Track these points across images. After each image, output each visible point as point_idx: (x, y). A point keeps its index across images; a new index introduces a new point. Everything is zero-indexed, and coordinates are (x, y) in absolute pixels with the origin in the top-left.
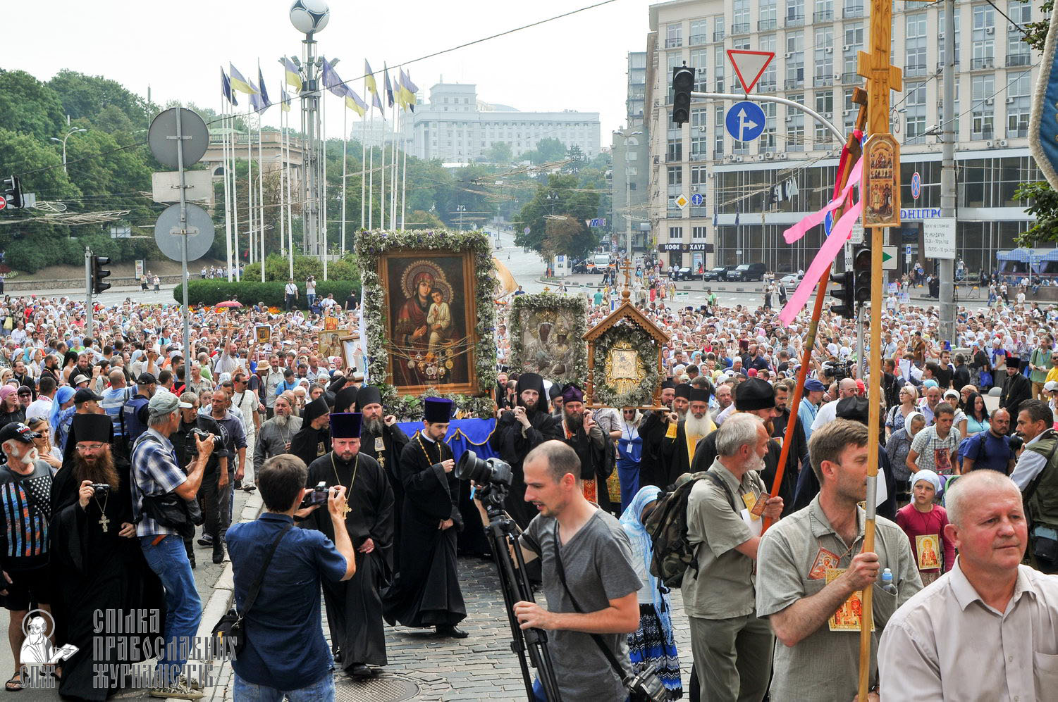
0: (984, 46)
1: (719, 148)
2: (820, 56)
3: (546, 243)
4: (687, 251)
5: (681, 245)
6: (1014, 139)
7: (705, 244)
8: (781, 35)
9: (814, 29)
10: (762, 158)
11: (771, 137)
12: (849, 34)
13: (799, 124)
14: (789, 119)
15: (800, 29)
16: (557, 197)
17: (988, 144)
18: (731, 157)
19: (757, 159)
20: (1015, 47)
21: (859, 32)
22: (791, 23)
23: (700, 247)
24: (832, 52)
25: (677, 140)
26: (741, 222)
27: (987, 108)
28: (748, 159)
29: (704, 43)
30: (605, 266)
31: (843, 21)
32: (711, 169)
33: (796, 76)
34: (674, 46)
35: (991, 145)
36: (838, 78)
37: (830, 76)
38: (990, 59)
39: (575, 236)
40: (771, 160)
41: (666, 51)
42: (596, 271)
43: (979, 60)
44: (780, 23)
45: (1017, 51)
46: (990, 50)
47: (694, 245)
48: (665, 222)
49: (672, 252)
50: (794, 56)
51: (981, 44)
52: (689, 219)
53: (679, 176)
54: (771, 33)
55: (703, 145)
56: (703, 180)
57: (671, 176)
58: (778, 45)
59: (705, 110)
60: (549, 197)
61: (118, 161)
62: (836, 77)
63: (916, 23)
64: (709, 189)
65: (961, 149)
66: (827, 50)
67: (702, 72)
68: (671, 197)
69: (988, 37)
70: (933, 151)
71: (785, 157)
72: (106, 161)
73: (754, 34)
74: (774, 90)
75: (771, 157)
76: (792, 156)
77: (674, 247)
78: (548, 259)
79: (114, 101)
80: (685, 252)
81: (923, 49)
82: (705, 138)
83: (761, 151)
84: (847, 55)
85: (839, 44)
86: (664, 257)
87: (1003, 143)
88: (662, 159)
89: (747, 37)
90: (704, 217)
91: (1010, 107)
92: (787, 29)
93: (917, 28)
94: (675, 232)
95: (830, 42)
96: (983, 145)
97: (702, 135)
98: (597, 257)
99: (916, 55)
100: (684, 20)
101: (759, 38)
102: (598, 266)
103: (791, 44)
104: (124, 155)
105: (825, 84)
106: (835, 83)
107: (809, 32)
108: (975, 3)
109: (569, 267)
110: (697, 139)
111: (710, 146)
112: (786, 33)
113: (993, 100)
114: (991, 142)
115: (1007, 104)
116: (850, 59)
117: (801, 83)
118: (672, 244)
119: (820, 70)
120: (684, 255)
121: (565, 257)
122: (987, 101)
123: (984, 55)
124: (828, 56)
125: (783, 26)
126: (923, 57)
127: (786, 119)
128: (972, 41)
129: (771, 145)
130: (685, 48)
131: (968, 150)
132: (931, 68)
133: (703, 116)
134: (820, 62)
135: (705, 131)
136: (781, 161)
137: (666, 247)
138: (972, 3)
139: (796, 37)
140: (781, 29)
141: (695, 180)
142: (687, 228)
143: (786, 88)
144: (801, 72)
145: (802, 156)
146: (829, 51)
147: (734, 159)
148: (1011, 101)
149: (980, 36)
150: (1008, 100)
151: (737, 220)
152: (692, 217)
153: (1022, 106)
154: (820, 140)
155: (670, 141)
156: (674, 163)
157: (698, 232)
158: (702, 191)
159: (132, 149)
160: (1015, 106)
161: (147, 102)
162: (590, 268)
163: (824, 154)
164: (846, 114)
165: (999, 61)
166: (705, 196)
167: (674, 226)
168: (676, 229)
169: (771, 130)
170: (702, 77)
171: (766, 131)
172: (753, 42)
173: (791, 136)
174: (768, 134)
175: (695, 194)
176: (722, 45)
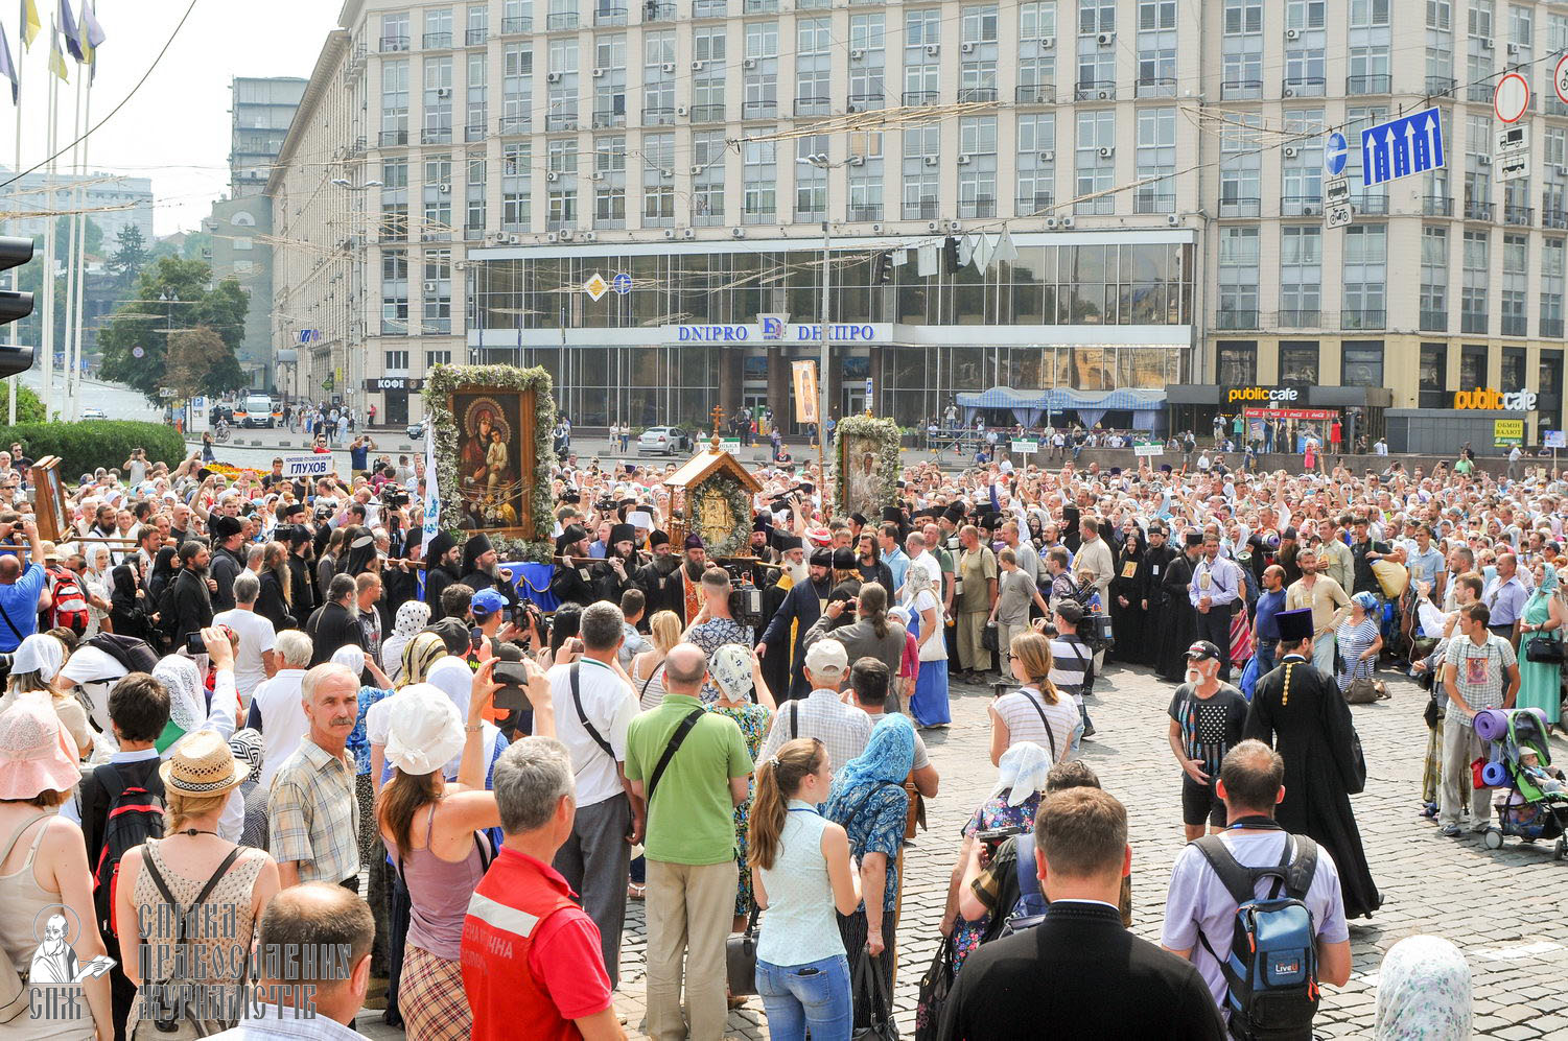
0: (923, 74)
1: (475, 221)
2: (653, 76)
4: (418, 390)
5: (407, 381)
6: (968, 219)
8: (586, 39)
9: (644, 33)
10: (554, 240)
11: (568, 202)
12: (702, 43)
13: (615, 186)
14: (600, 176)
15: (620, 31)
17: (932, 226)
18: (500, 236)
19: (545, 239)
20: (973, 77)
21: (720, 42)
22: (605, 21)
24: (672, 72)
25: (399, 206)
26: (527, 343)
27: (927, 170)
28: (530, 240)
29: (446, 46)
31: (692, 23)
32: (461, 256)
33: (611, 107)
34: (395, 48)
35: (935, 229)
36: (684, 113)
37: (671, 110)
38: (932, 94)
40: (569, 242)
41: (381, 57)
42: (250, 424)
43: (913, 95)
44: (586, 18)
45: (976, 84)
46: (932, 80)
48: (378, 342)
49: (391, 393)
50: (608, 75)
51: (918, 70)
52: (420, 338)
53: (403, 266)
54: (569, 35)
55: (445, 216)
56: (445, 273)
57: (388, 268)
58: (581, 56)
59: (450, 157)
60: (163, 297)
62: (681, 111)
63: (813, 31)
64: (457, 289)
65: (888, 232)
66: (666, 67)
67: (445, 94)
68: (387, 301)
69: (929, 60)
70: (842, 234)
71: (593, 238)
73: (540, 35)
74: (575, 128)
75: (568, 237)
76: (605, 237)
77: (395, 384)
80: (415, 391)
81: (825, 74)
82: (448, 205)
83: (550, 228)
84: (699, 76)
85: (684, 58)
86: (378, 401)
87: (955, 225)
88: (373, 235)
89: (528, 40)
90: (446, 335)
91: (964, 169)
92: (597, 31)
93: (814, 41)
94: (395, 359)
95: (669, 55)
96: (924, 227)
97: (444, 199)
98: (249, 401)
99: (813, 82)
100: (412, 7)
101: (549, 40)
102: (254, 416)
103: (603, 55)
105: (662, 121)
106: (678, 121)
107: (634, 37)
108: (910, 5)
110: (434, 205)
111: (459, 216)
112: (595, 37)
113: (937, 158)
114: (935, 223)
115: (960, 165)
116: (703, 83)
117: (620, 118)
118: (391, 380)
119: (652, 98)
120: (411, 396)
121: (206, 398)
122: (928, 160)
123: (922, 87)
124: (665, 77)
125: (591, 25)
126: (824, 86)
127: (595, 175)
128: (904, 65)
129: (568, 217)
130: (414, 54)
131: (898, 235)
132: (838, 102)
133: (446, 168)
134: (652, 85)
135: (449, 192)
136: (585, 244)
137: (380, 384)
138: (904, 6)
139: (614, 44)
140: (587, 30)
141: (430, 271)
142: (417, 352)
143: (595, 126)
144: (619, 102)
145: (624, 237)
146: (669, 69)
147: (505, 239)
148: (966, 160)
149: (915, 58)
150: (961, 159)
151: (520, 340)
152: (425, 335)
153: (981, 170)
154: (651, 213)
155: (386, 207)
156: (394, 244)
157: (435, 359)
158: (444, 291)
160: (972, 168)
162: (239, 418)
163: (661, 235)
164: (698, 171)
165: (948, 98)
166: (448, 300)
167: (393, 348)
168: (398, 353)
169: (568, 194)
170: (443, 102)
171: (559, 194)
172: (539, 50)
173: (603, 204)
174: (562, 199)
175: (432, 295)
176: (483, 52)
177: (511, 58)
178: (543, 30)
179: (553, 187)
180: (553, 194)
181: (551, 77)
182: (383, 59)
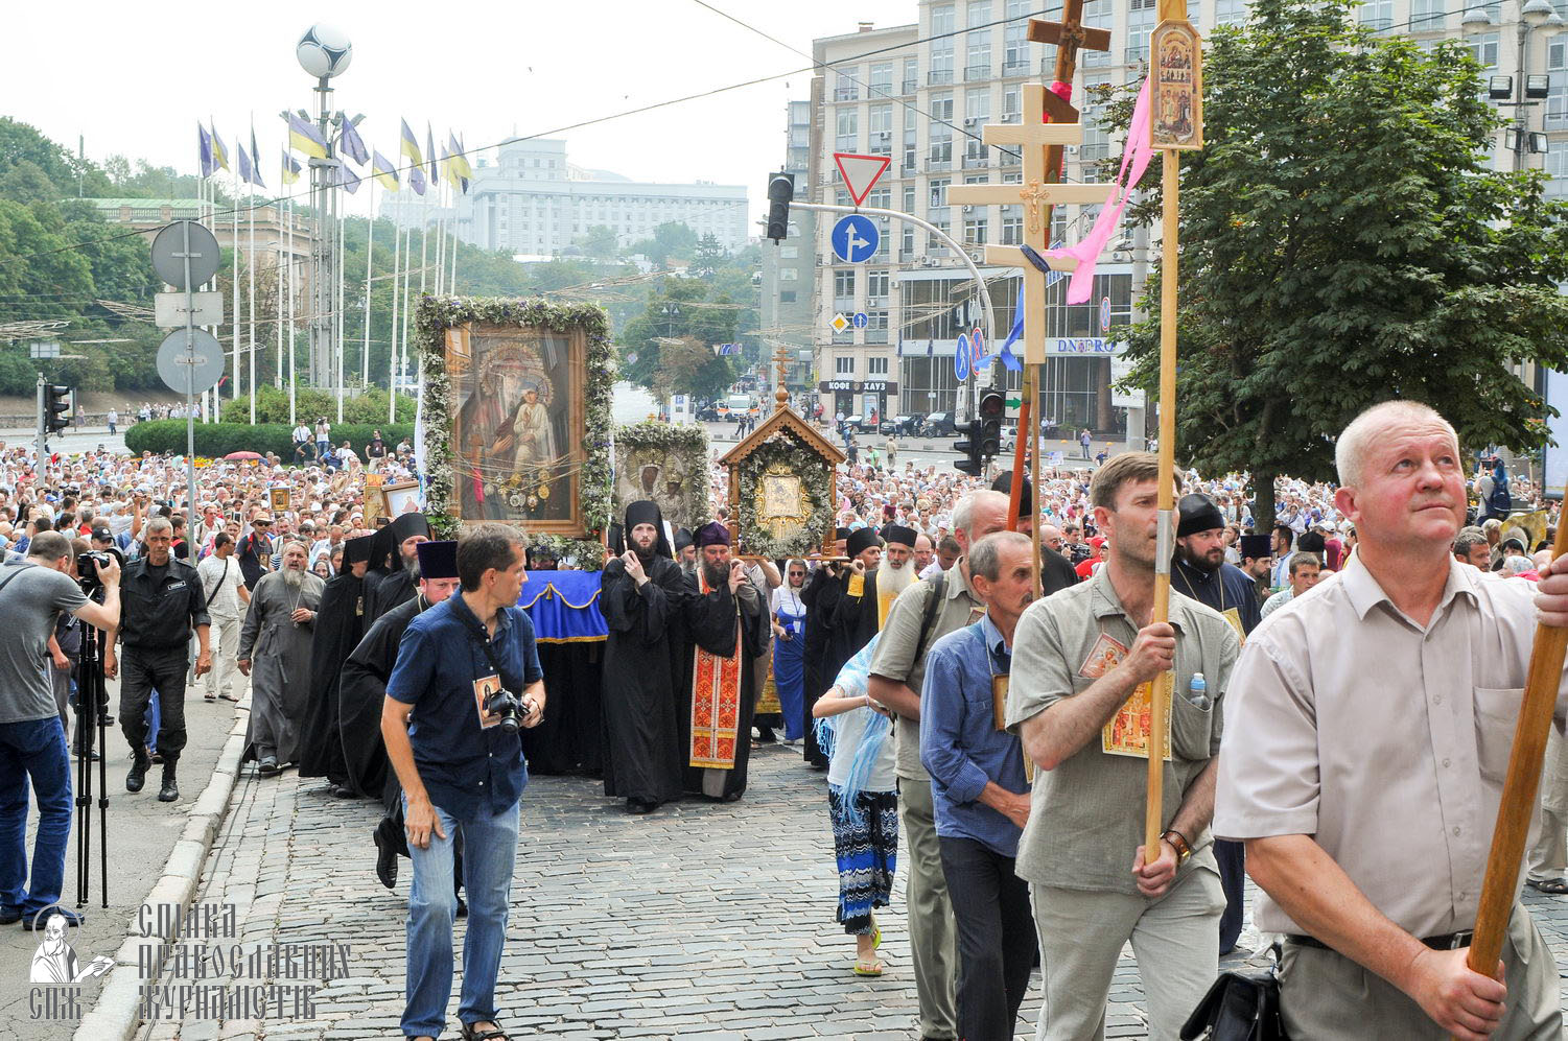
1: (908, 247)
3: (659, 377)
4: (860, 391)
5: (852, 383)
7: (886, 383)
8: (996, 87)
11: (980, 230)
13: (1020, 215)
15: (1023, 80)
16: (676, 311)
18: (924, 259)
22: (1011, 72)
23: (878, 386)
26: (936, 352)
28: (948, 263)
29: (888, 95)
30: (743, 411)
31: (1083, 72)
32: (896, 277)
34: (846, 98)
36: (1075, 151)
39: (701, 368)
41: (836, 106)
42: (730, 419)
44: (996, 71)
47: (870, 383)
48: (830, 350)
49: (840, 394)
52: (863, 346)
53: (851, 283)
54: (982, 85)
55: (886, 242)
56: (885, 292)
57: (839, 284)
58: (992, 103)
59: (889, 191)
60: (665, 311)
61: (37, 246)
62: (1072, 150)
64: (893, 303)
67: (886, 136)
72: (20, 244)
73: (959, 85)
74: (986, 166)
75: (979, 260)
77: (842, 386)
78: (662, 400)
79: (29, 155)
80: (857, 392)
82: (888, 232)
84: (1088, 119)
86: (827, 401)
88: (828, 260)
89: (950, 89)
90: (884, 343)
92: (1005, 80)
94: (843, 364)
97: (884, 227)
98: (733, 398)
101: (966, 90)
103: (1009, 101)
104: (46, 236)
106: (1070, 159)
109: (691, 412)
111: (895, 243)
112: (1003, 86)
116: (1091, 124)
118: (840, 382)
120: (856, 397)
121: (686, 398)
125: (999, 75)
127: (1002, 207)
129: (980, 241)
130: (863, 102)
133: (887, 201)
135: (889, 221)
136: (991, 266)
137: (831, 386)
139: (1018, 91)
140: (997, 80)
141: (872, 291)
142: (861, 364)
143: (1002, 164)
147: (927, 262)
151: (930, 349)
152: (868, 344)
156: (844, 267)
157: (877, 365)
158: (883, 305)
159: (57, 228)
161: (76, 156)
162: (722, 413)
166: (886, 314)
167: (842, 355)
168: (846, 359)
169: (980, 223)
170: (885, 144)
171: (972, 223)
172: (958, 97)
173: (1008, 231)
174: (976, 227)
175: (873, 310)
176: (914, 99)
177: (936, 106)
178: (962, 81)
179: (969, 218)
180: (968, 223)
181: (967, 122)
182: (837, 107)
